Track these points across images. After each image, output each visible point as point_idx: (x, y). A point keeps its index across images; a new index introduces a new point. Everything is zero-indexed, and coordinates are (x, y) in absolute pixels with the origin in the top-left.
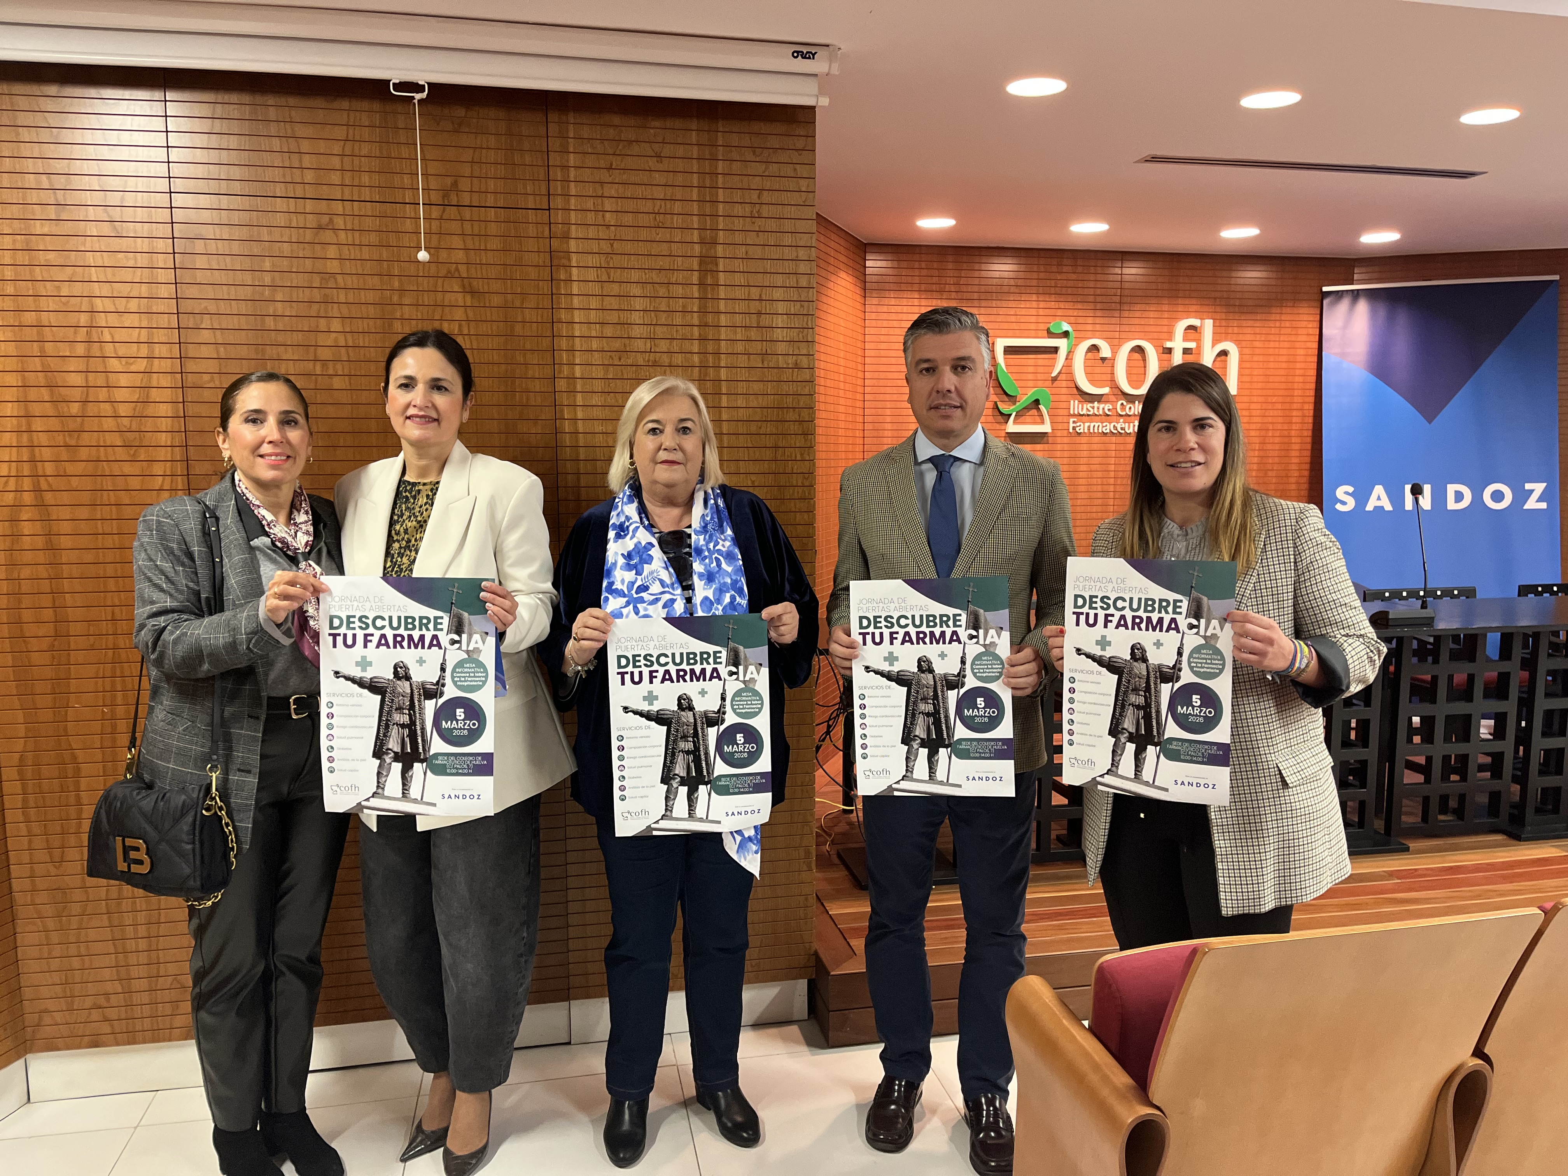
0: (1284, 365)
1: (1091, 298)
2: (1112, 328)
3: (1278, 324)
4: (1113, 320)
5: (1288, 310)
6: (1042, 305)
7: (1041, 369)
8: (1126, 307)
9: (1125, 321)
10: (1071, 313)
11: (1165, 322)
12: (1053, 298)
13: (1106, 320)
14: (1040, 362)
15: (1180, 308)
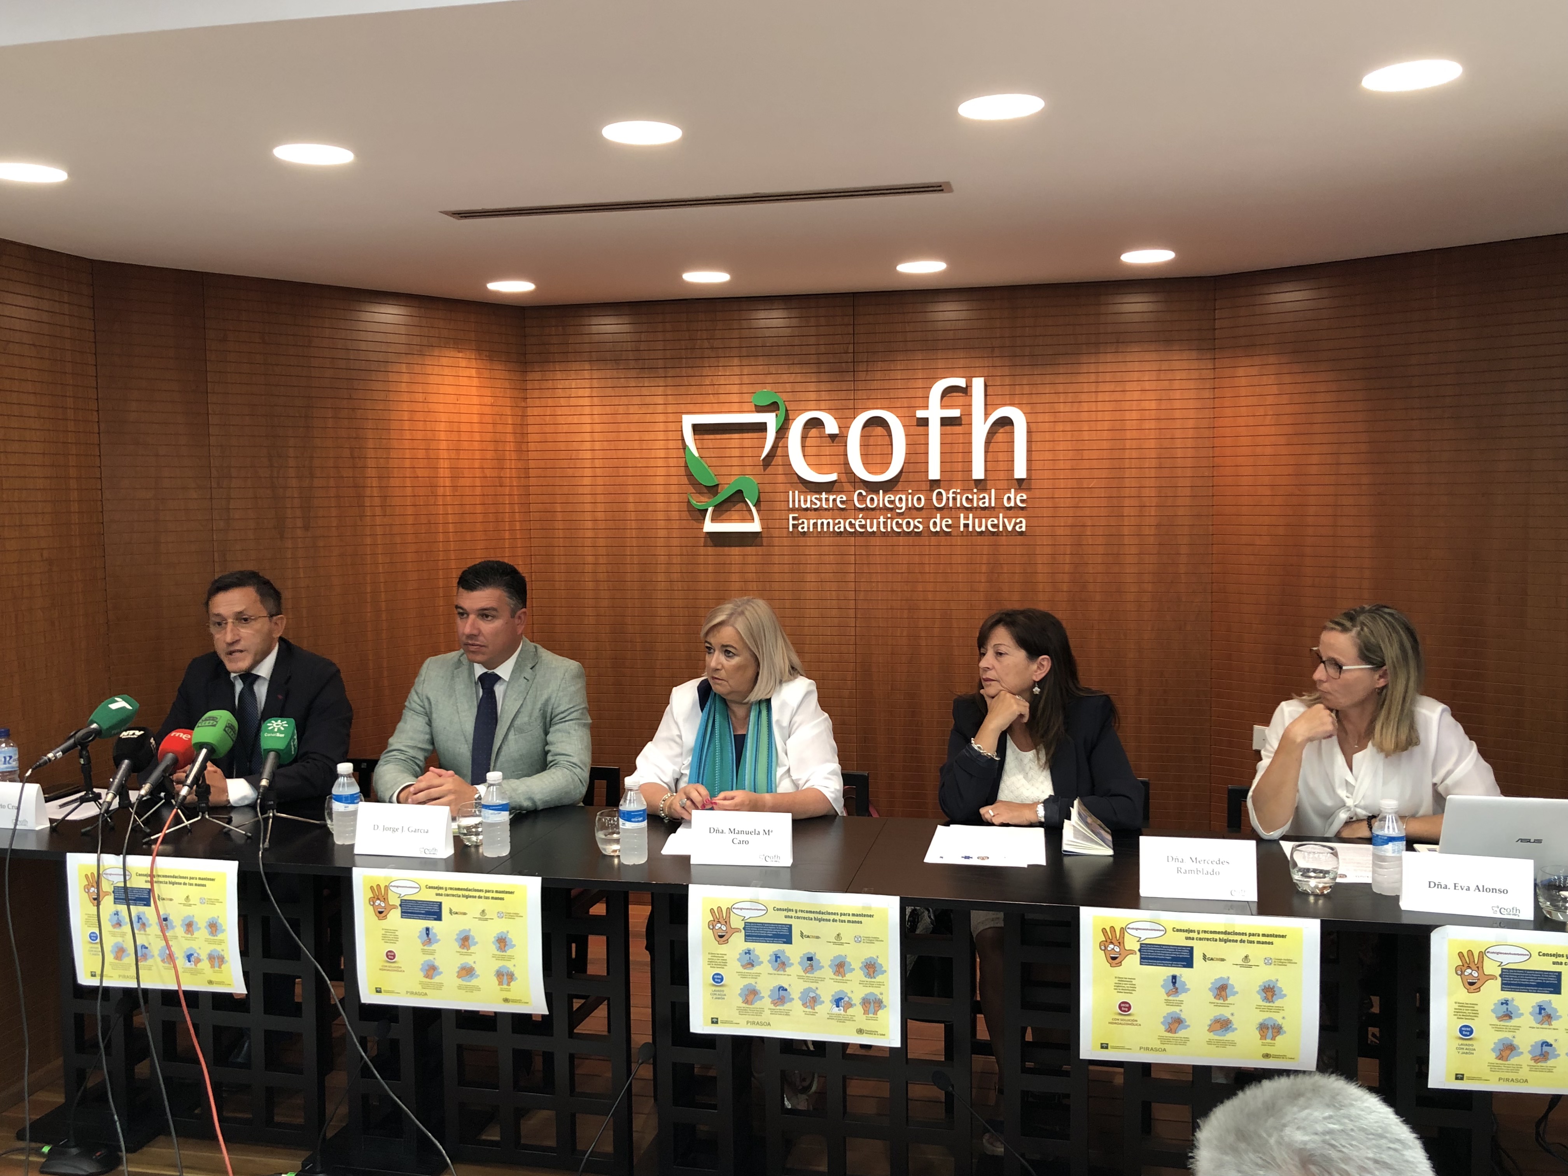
0: (1106, 435)
1: (813, 358)
2: (843, 395)
3: (1093, 378)
4: (844, 386)
5: (1109, 357)
6: (746, 370)
7: (749, 452)
8: (863, 367)
9: (860, 385)
10: (785, 378)
11: (920, 383)
12: (761, 360)
13: (835, 386)
14: (747, 443)
15: (941, 364)
